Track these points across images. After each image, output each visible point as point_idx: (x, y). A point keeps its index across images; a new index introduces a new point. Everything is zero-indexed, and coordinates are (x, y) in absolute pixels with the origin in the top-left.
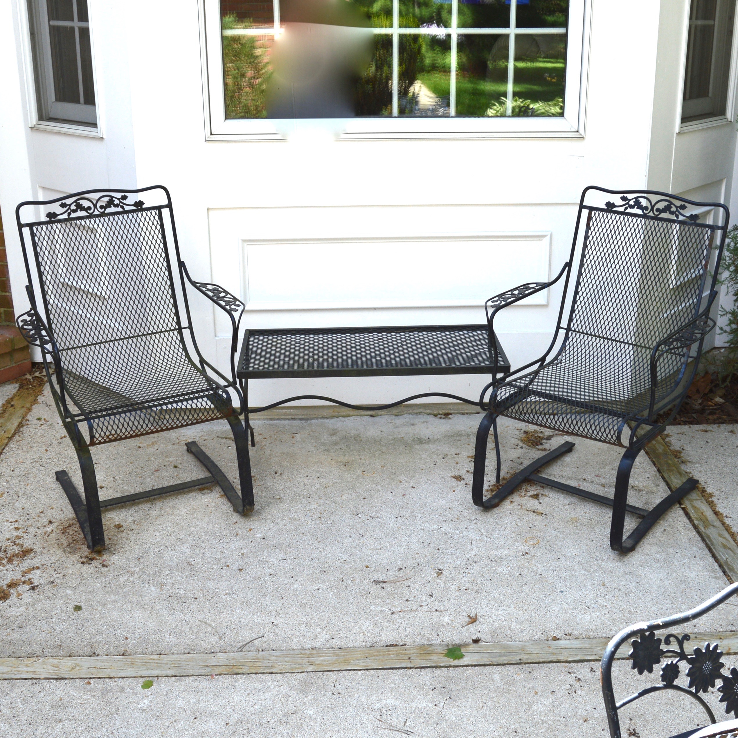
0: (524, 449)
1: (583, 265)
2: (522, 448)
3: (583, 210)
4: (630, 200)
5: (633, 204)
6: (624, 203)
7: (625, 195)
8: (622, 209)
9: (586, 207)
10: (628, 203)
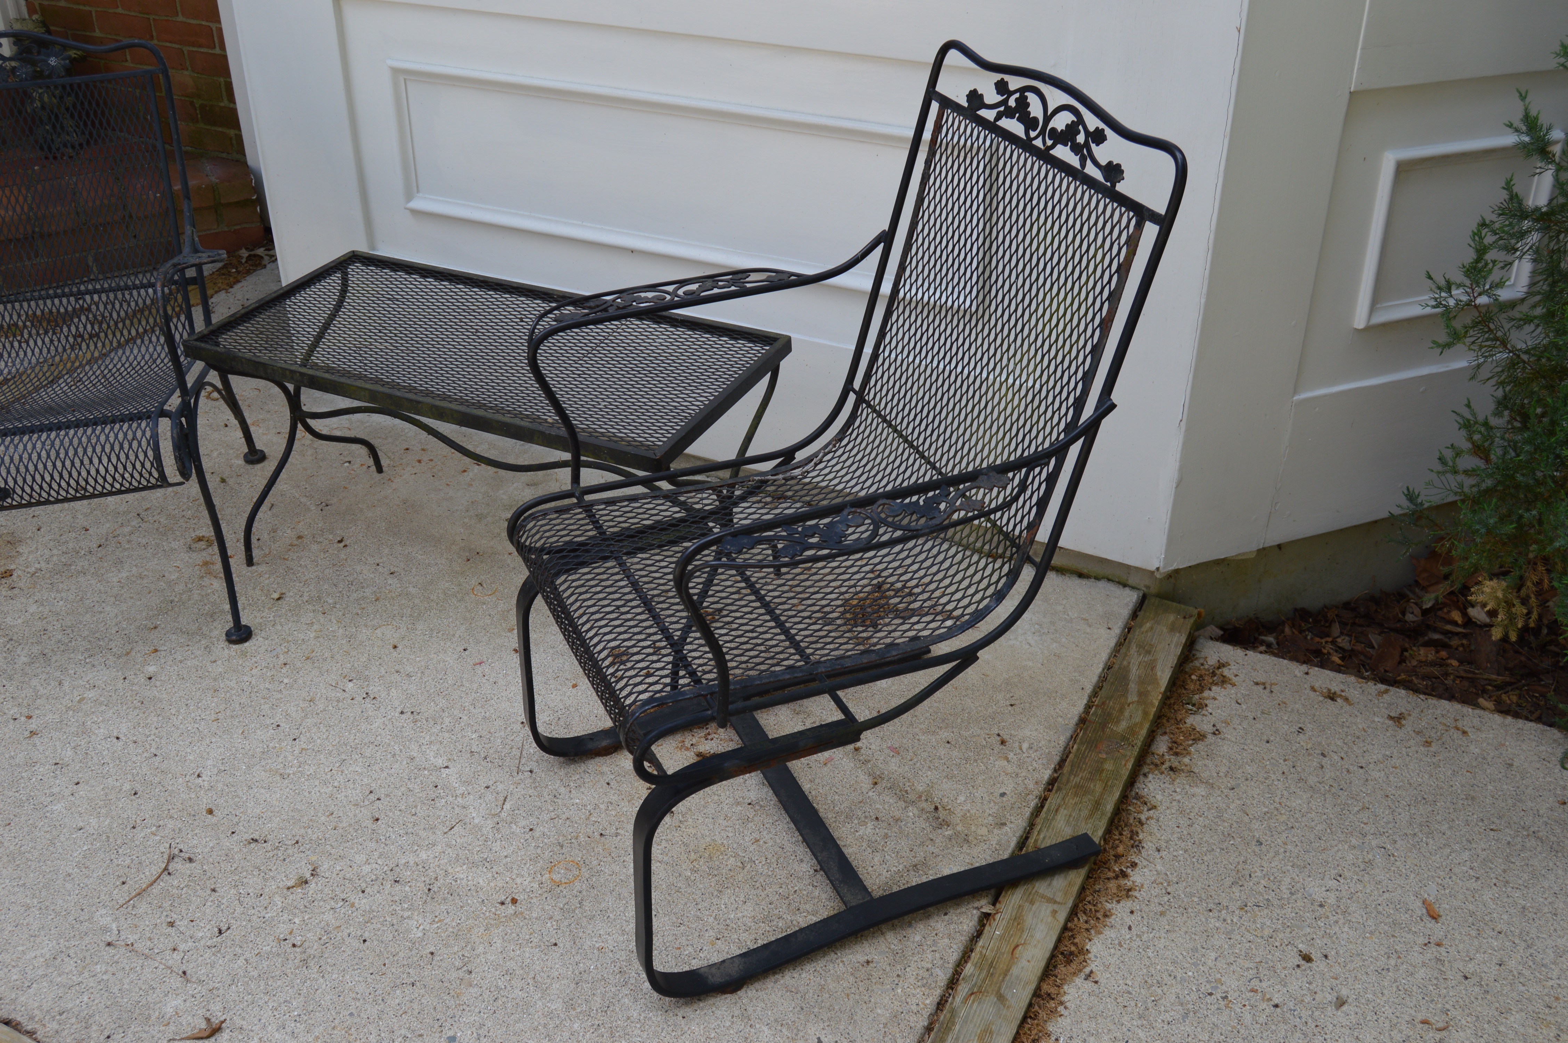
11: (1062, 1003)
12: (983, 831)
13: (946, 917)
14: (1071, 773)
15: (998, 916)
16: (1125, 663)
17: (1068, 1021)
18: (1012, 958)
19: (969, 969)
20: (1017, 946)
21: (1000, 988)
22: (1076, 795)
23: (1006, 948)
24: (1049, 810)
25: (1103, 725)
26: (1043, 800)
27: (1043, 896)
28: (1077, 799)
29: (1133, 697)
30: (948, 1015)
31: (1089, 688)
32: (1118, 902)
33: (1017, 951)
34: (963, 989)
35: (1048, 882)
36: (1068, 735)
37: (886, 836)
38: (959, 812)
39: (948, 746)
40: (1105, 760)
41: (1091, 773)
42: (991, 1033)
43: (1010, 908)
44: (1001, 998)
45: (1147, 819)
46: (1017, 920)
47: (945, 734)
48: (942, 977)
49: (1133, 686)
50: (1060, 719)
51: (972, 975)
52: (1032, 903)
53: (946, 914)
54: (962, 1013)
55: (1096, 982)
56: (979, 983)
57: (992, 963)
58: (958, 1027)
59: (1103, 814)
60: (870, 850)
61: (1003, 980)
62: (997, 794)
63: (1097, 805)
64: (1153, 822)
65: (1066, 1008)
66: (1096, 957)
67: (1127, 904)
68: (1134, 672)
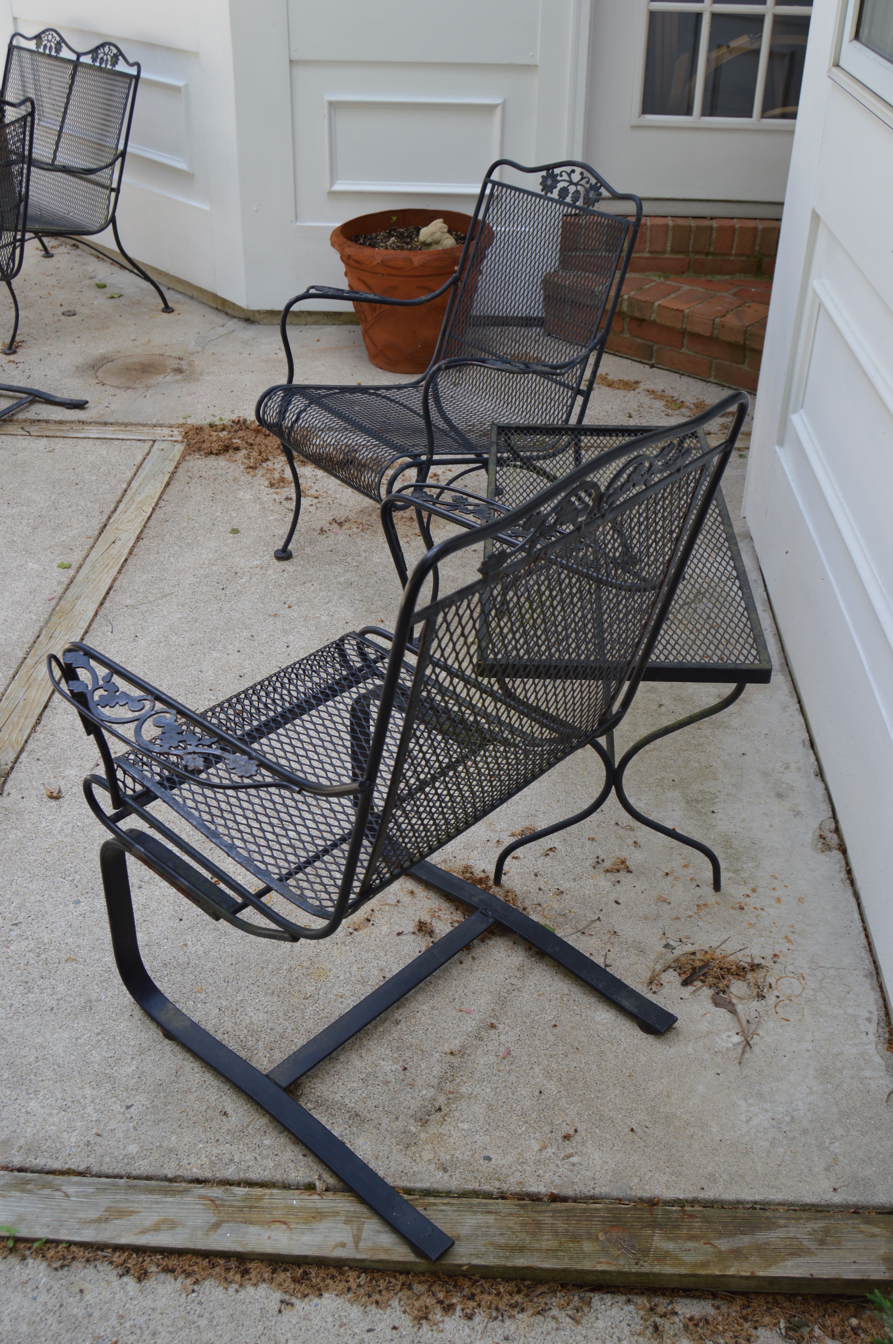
11: (241, 1285)
12: (427, 1155)
13: (301, 1157)
14: (555, 1211)
15: (316, 1197)
16: (782, 1222)
17: (221, 1296)
18: (268, 1223)
19: (241, 1191)
20: (285, 1223)
21: (228, 1222)
22: (523, 1224)
23: (278, 1214)
24: (486, 1205)
25: (655, 1225)
26: (503, 1196)
27: (360, 1230)
28: (517, 1227)
29: (724, 1244)
30: (181, 1189)
31: (710, 1194)
32: (405, 1312)
33: (278, 1225)
34: (216, 1192)
35: (381, 1229)
36: (615, 1194)
37: (387, 1083)
38: (444, 1129)
39: (537, 1093)
40: (597, 1239)
41: (567, 1231)
42: (172, 1228)
43: (331, 1204)
44: (216, 1226)
45: (554, 1318)
46: (319, 1215)
47: (552, 1087)
48: (230, 1173)
49: (745, 1241)
50: (636, 1180)
51: (235, 1195)
52: (347, 1222)
53: (304, 1155)
54: (187, 1199)
55: (280, 1311)
56: (226, 1203)
57: (256, 1207)
58: (170, 1199)
59: (507, 1258)
60: (363, 1076)
61: (237, 1222)
62: (486, 1153)
63: (521, 1249)
64: (553, 1324)
65: (237, 1291)
66: (317, 1305)
67: (406, 1322)
68: (774, 1236)
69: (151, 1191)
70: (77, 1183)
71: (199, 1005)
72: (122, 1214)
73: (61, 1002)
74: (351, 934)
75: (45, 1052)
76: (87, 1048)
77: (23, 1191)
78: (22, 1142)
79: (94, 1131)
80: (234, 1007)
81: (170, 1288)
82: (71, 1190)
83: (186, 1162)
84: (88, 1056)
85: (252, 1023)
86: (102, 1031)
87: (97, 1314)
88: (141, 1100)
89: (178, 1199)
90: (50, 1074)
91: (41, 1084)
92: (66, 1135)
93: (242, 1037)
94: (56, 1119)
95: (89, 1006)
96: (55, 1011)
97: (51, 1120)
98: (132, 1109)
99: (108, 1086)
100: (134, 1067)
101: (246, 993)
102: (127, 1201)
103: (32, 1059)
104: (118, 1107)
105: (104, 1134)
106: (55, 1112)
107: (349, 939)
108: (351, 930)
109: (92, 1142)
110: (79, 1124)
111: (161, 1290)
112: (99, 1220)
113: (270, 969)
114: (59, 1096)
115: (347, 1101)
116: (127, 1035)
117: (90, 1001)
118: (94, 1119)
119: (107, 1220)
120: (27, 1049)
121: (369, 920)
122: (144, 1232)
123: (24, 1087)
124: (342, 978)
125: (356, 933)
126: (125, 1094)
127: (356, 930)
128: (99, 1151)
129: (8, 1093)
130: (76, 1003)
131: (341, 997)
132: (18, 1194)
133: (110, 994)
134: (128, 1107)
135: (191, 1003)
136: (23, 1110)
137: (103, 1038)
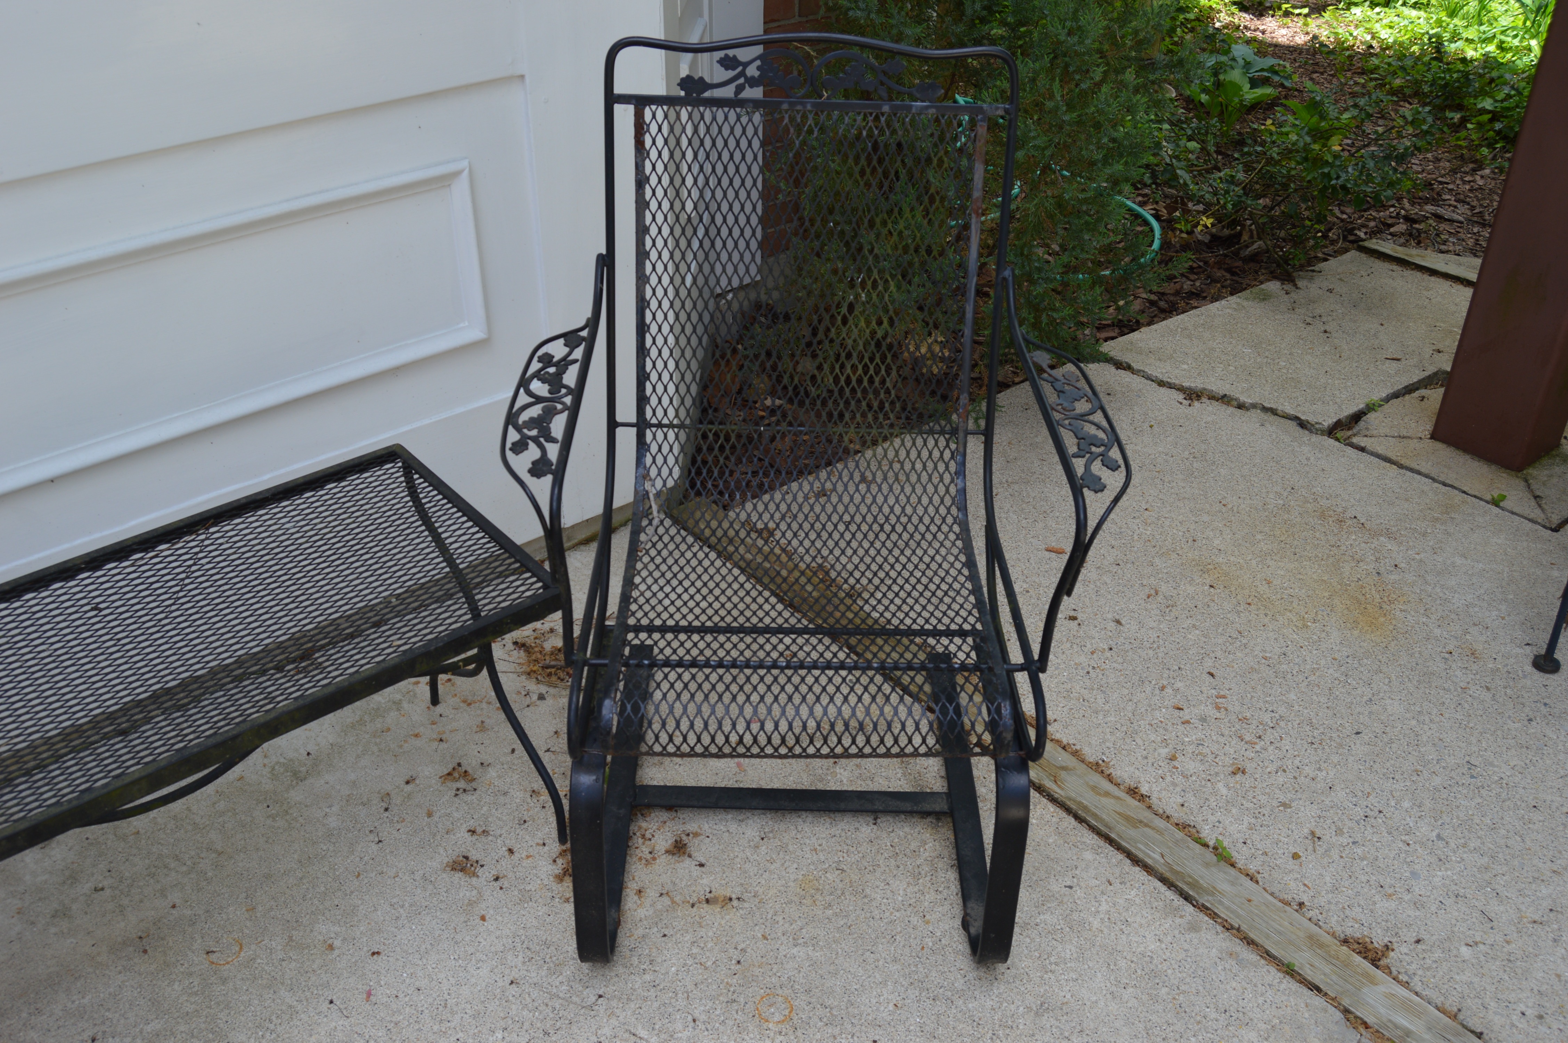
0: (549, 701)
1: (647, 255)
2: (541, 697)
3: (618, 108)
4: (746, 65)
5: (757, 74)
6: (731, 74)
7: (731, 52)
8: (728, 92)
9: (625, 99)
10: (742, 74)
69: (1095, 816)
70: (1150, 857)
71: (938, 934)
72: (1127, 818)
73: (1067, 1034)
74: (738, 899)
75: (1114, 988)
76: (1073, 965)
77: (1197, 881)
78: (1178, 920)
79: (1111, 888)
80: (910, 909)
81: (1119, 773)
82: (1157, 857)
83: (1054, 819)
84: (1075, 955)
85: (909, 884)
86: (1046, 972)
87: (1178, 789)
88: (1056, 887)
89: (1079, 799)
90: (1122, 963)
91: (1135, 959)
92: (1138, 901)
93: (928, 878)
94: (1138, 919)
95: (1043, 1008)
96: (1079, 1028)
97: (1143, 921)
98: (1068, 883)
99: (1075, 916)
100: (1042, 917)
101: (888, 914)
102: (1118, 822)
103: (1130, 990)
104: (1079, 893)
105: (1104, 880)
106: (1135, 925)
107: (745, 896)
108: (735, 903)
109: (1118, 881)
110: (1121, 901)
111: (1125, 776)
112: (1146, 825)
113: (845, 921)
114: (1124, 937)
115: (899, 775)
116: (1026, 952)
117: (1037, 1013)
118: (1105, 897)
119: (1141, 822)
120: (1129, 1005)
121: (707, 901)
122: (1118, 798)
123: (1152, 967)
124: (795, 866)
125: (734, 896)
126: (1065, 900)
127: (731, 899)
128: (1117, 871)
129: (1169, 972)
130: (1053, 1021)
131: (815, 850)
132: (1201, 882)
133: (1012, 1007)
134: (1071, 887)
135: (943, 941)
136: (1163, 946)
137: (1051, 964)
